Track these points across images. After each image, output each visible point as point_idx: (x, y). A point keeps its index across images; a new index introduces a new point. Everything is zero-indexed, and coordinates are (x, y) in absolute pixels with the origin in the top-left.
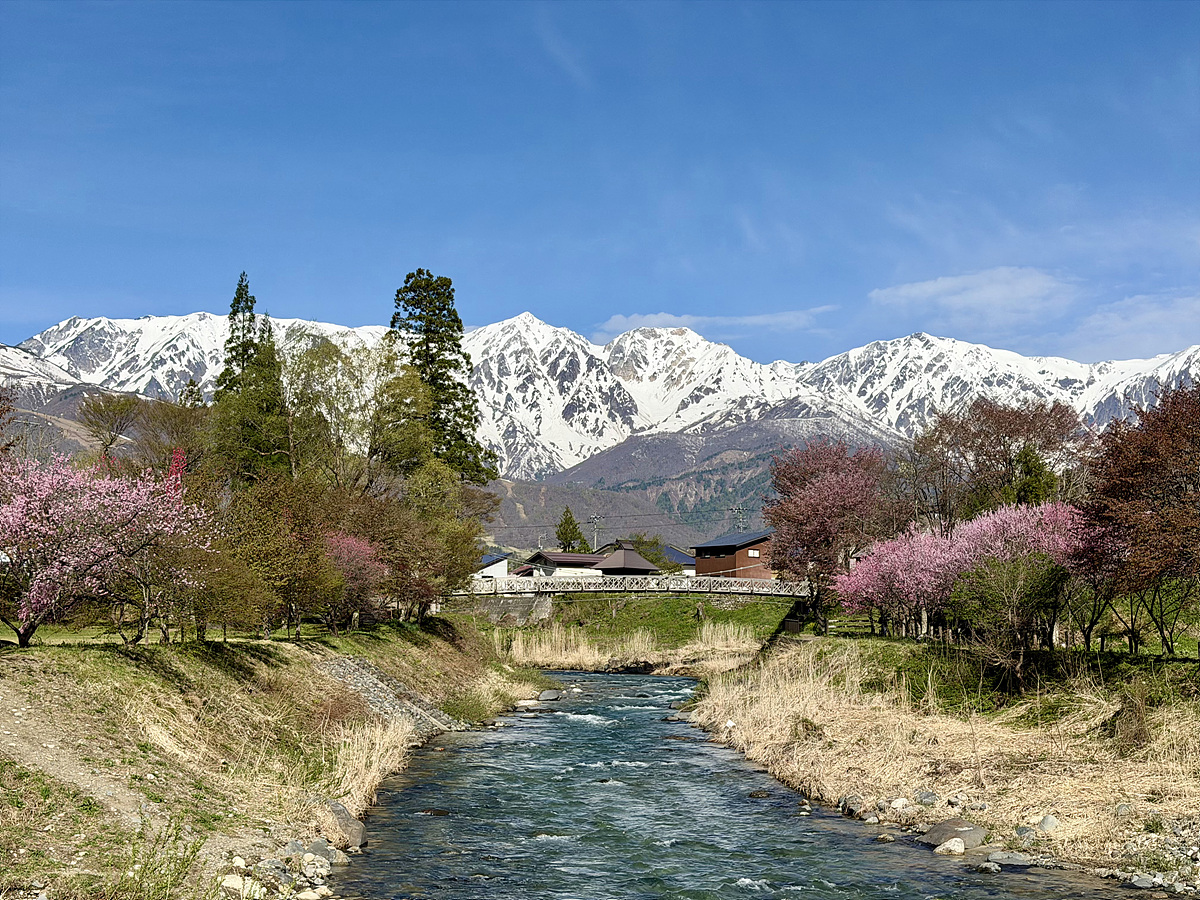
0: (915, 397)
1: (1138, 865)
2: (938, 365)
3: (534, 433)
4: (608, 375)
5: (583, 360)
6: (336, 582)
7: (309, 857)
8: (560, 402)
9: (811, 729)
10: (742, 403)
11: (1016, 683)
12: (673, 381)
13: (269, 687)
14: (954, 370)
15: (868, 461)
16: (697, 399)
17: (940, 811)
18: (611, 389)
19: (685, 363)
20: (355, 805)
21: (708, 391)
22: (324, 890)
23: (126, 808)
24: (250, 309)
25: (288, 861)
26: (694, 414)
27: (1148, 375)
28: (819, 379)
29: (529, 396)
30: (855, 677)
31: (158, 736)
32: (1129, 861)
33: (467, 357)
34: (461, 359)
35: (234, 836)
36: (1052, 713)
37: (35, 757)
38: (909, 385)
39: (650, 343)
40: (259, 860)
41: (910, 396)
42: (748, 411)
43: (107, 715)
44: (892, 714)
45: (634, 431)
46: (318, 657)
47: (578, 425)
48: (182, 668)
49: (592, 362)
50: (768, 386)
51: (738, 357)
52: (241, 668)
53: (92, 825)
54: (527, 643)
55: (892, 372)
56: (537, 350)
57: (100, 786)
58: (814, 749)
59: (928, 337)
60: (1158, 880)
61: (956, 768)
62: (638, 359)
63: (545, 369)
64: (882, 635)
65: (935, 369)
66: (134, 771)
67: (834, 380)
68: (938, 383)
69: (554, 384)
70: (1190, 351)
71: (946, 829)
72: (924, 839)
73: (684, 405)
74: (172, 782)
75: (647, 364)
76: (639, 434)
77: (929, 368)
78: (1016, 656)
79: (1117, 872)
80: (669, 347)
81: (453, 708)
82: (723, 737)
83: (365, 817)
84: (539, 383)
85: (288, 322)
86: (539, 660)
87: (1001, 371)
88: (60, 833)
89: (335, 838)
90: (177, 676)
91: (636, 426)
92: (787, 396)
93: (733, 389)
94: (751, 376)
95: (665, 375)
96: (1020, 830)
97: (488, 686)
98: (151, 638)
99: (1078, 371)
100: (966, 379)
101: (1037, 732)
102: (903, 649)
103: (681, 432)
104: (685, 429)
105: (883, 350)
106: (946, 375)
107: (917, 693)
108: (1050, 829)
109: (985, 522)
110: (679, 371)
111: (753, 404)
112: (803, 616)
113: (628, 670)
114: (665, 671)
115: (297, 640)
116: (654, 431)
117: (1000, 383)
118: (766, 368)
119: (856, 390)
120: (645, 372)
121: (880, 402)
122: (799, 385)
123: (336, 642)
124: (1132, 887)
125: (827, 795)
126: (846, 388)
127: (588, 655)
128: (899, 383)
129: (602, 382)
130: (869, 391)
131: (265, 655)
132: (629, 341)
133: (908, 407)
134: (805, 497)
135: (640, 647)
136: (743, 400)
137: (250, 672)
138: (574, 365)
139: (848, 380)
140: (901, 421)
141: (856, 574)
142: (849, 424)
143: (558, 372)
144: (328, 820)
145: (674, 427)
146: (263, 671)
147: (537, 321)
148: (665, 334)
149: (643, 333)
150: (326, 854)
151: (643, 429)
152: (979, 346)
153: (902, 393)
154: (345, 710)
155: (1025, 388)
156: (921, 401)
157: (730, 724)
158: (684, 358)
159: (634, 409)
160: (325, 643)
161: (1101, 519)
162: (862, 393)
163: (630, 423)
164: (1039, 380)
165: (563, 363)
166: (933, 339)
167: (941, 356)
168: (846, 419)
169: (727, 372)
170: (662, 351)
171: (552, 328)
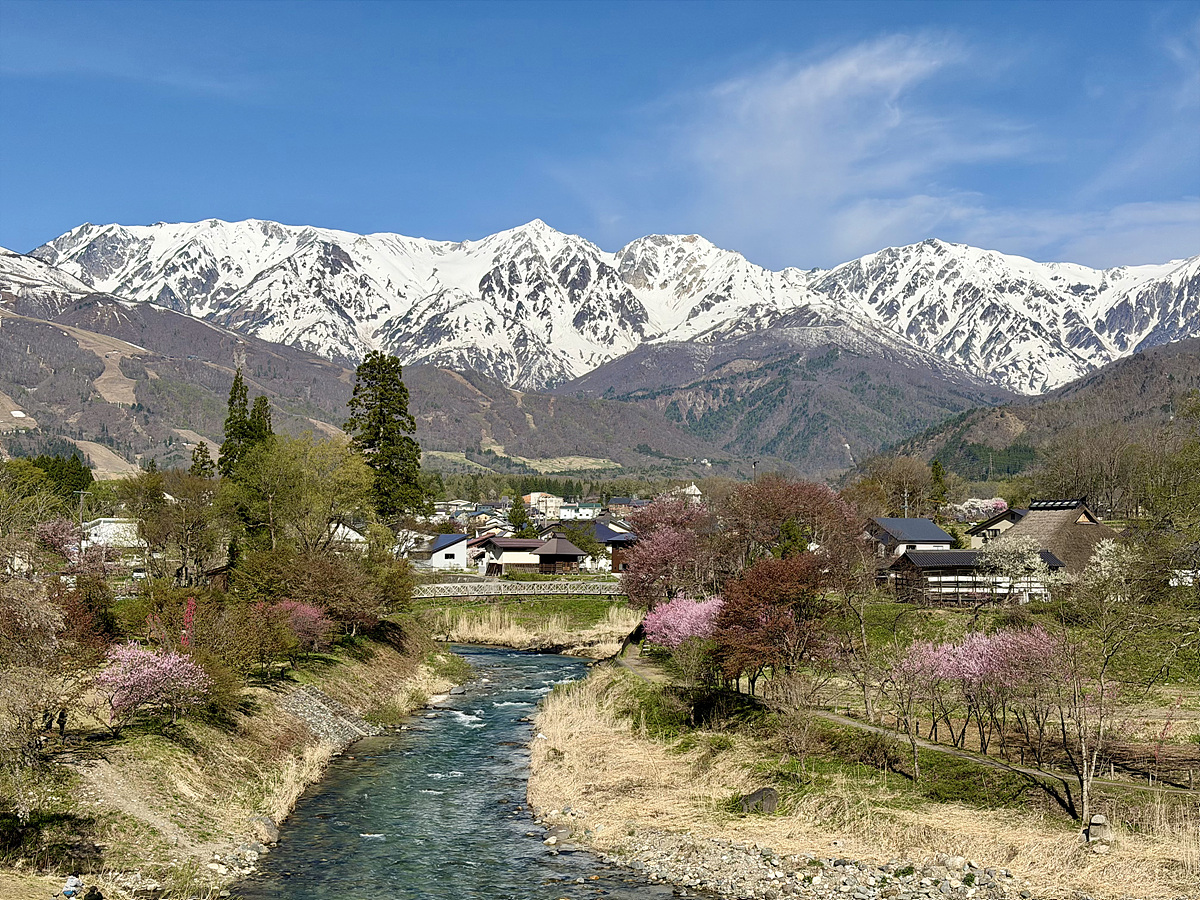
0: (926, 304)
2: (951, 271)
3: (545, 341)
4: (619, 283)
5: (594, 267)
7: (249, 852)
8: (571, 310)
10: (753, 310)
12: (683, 289)
14: (965, 276)
16: (707, 307)
17: (565, 819)
18: (622, 297)
19: (696, 271)
21: (719, 299)
22: (253, 868)
23: (170, 832)
25: (239, 854)
26: (704, 322)
27: (1161, 281)
28: (830, 287)
29: (540, 304)
31: (183, 788)
35: (216, 843)
36: (689, 746)
38: (920, 292)
39: (661, 250)
40: (226, 855)
41: (922, 302)
42: (758, 319)
45: (645, 339)
46: (280, 695)
47: (588, 333)
48: (195, 735)
49: (603, 269)
50: (779, 293)
51: (749, 264)
52: (228, 722)
55: (903, 278)
56: (548, 258)
58: (550, 769)
59: (941, 243)
60: (615, 859)
62: (648, 267)
63: (555, 277)
65: (947, 275)
66: (172, 811)
67: (845, 287)
68: (950, 290)
69: (565, 292)
71: (559, 829)
72: (546, 835)
73: (694, 313)
74: (189, 816)
75: (657, 271)
76: (650, 343)
77: (941, 274)
79: (604, 855)
80: (680, 255)
81: (372, 718)
82: (533, 744)
84: (549, 291)
85: (299, 229)
86: (480, 636)
87: (1013, 278)
89: (265, 839)
90: (192, 742)
91: (647, 334)
92: (799, 304)
93: (743, 296)
94: (762, 283)
95: (674, 284)
99: (1091, 277)
100: (978, 285)
103: (691, 340)
104: (695, 337)
105: (895, 256)
106: (958, 282)
110: (689, 278)
111: (764, 312)
113: (544, 651)
114: (570, 652)
116: (664, 339)
117: (1012, 289)
118: (777, 275)
119: (867, 297)
120: (656, 279)
121: (891, 309)
122: (810, 292)
123: (295, 676)
124: (604, 862)
125: (533, 803)
126: (857, 296)
127: (516, 634)
128: (910, 290)
129: (613, 290)
130: (881, 298)
132: (640, 248)
133: (919, 314)
135: (555, 631)
136: (754, 307)
137: (234, 724)
138: (584, 273)
139: (859, 287)
140: (912, 328)
142: (858, 332)
143: (569, 279)
145: (684, 335)
147: (548, 228)
148: (676, 240)
149: (654, 240)
150: (258, 849)
151: (653, 337)
152: (992, 252)
153: (913, 300)
155: (1037, 294)
156: (932, 308)
158: (695, 265)
159: (644, 317)
160: (287, 679)
162: (873, 300)
163: (641, 331)
164: (1051, 286)
165: (574, 270)
166: (945, 245)
167: (953, 262)
168: (856, 327)
169: (737, 281)
170: (673, 258)
171: (563, 235)
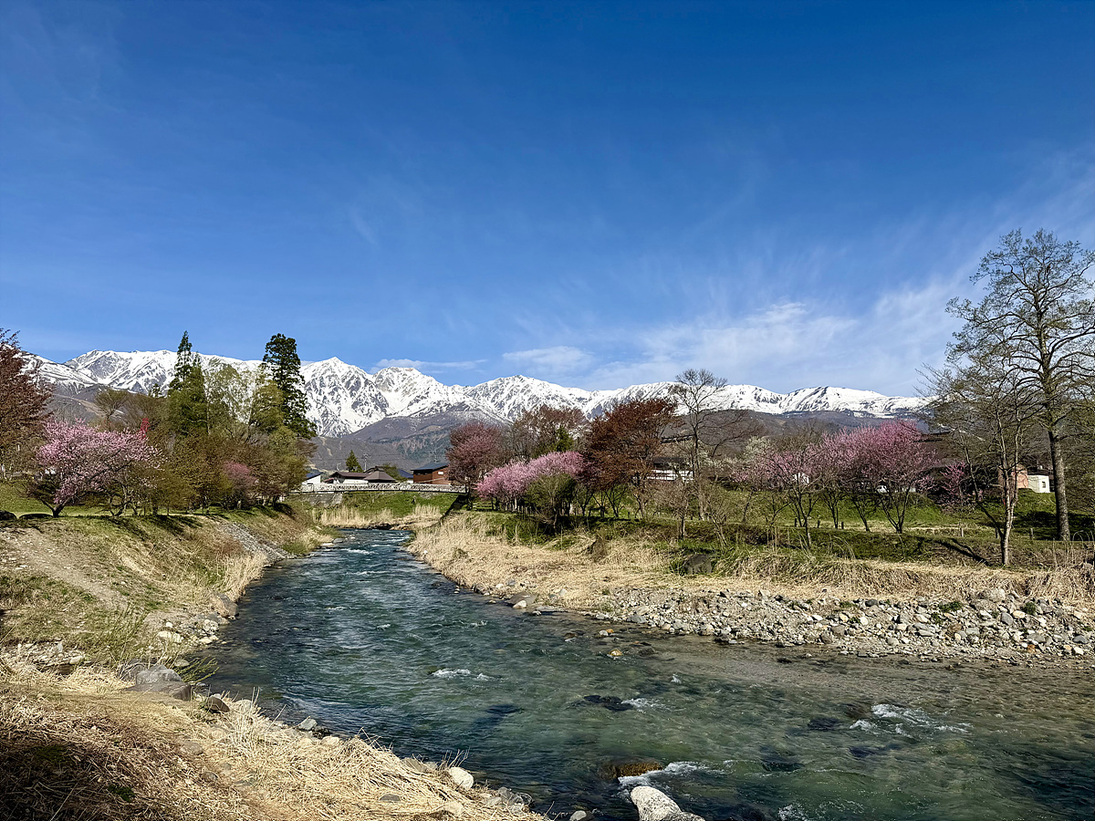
0: (516, 403)
1: (599, 609)
2: (527, 389)
3: (337, 415)
4: (375, 389)
5: (363, 381)
6: (228, 486)
7: (207, 621)
8: (351, 401)
9: (462, 553)
10: (438, 404)
11: (553, 531)
12: (406, 392)
13: (191, 538)
14: (534, 392)
15: (493, 431)
16: (418, 401)
17: (517, 589)
18: (376, 395)
19: (412, 384)
20: (233, 595)
21: (423, 398)
22: (214, 637)
23: (109, 599)
24: (189, 349)
25: (196, 623)
26: (415, 408)
27: (614, 397)
28: (474, 394)
29: (335, 397)
30: (483, 529)
31: (129, 562)
32: (595, 608)
33: (302, 377)
34: (299, 378)
35: (168, 612)
36: (567, 543)
37: (59, 573)
38: (514, 398)
39: (396, 374)
40: (180, 623)
41: (514, 403)
42: (441, 407)
43: (101, 552)
44: (498, 546)
45: (387, 415)
46: (218, 523)
47: (359, 412)
48: (144, 529)
49: (367, 382)
50: (451, 396)
52: (176, 528)
53: (90, 608)
54: (329, 515)
55: (506, 392)
56: (340, 375)
57: (94, 588)
58: (463, 563)
59: (522, 377)
60: (607, 616)
61: (525, 569)
62: (389, 382)
63: (343, 385)
64: (496, 510)
65: (525, 391)
66: (114, 580)
67: (481, 395)
68: (526, 398)
69: (348, 392)
70: (630, 388)
71: (518, 597)
72: (509, 602)
73: (411, 404)
74: (134, 586)
75: (394, 384)
76: (389, 417)
77: (522, 391)
78: (553, 519)
79: (590, 613)
80: (405, 377)
81: (288, 548)
82: (422, 558)
83: (238, 602)
84: (340, 391)
85: (210, 357)
86: (335, 524)
87: (553, 394)
88: (71, 613)
89: (222, 612)
90: (141, 532)
91: (388, 413)
92: (459, 401)
93: (434, 397)
94: (443, 391)
95: (402, 390)
96: (551, 596)
97: (307, 537)
98: (127, 513)
99: (585, 395)
100: (539, 396)
101: (562, 552)
102: (505, 516)
103: (409, 417)
104: (411, 415)
105: (503, 382)
106: (530, 394)
107: (510, 536)
108: (563, 595)
109: (543, 459)
110: (409, 388)
111: (443, 404)
112: (462, 502)
113: (379, 528)
114: (396, 528)
115: (207, 515)
116: (396, 415)
117: (553, 398)
118: (450, 388)
119: (490, 399)
120: (393, 388)
121: (501, 405)
122: (465, 396)
123: (229, 516)
124: (596, 619)
125: (467, 584)
126: (486, 399)
127: (359, 521)
128: (509, 397)
129: (372, 392)
130: (496, 400)
131: (189, 522)
132: (385, 373)
133: (513, 408)
134: (464, 447)
135: (385, 517)
136: (439, 402)
137: (181, 530)
138: (358, 383)
139: (487, 395)
140: (509, 414)
141: (486, 483)
142: (487, 415)
143: (350, 386)
144: (218, 602)
145: (406, 414)
146: (188, 530)
148: (403, 370)
149: (392, 369)
150: (216, 620)
151: (391, 414)
152: (544, 382)
153: (511, 401)
154: (231, 549)
155: (563, 401)
156: (519, 405)
157: (425, 552)
158: (412, 382)
159: (387, 405)
160: (222, 516)
161: (590, 459)
162: (493, 401)
163: (385, 411)
164: (569, 398)
165: (352, 382)
166: (524, 378)
167: (528, 385)
168: (486, 412)
169: (432, 389)
170: (401, 379)
171: (347, 365)
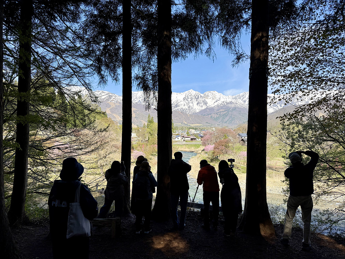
4: (203, 98)
5: (200, 96)
8: (196, 102)
10: (223, 102)
12: (213, 99)
18: (204, 100)
21: (218, 100)
26: (216, 104)
29: (192, 102)
39: (210, 93)
45: (207, 106)
47: (199, 106)
50: (228, 99)
54: (181, 148)
55: (247, 97)
56: (193, 95)
63: (194, 98)
67: (238, 98)
69: (195, 100)
73: (215, 102)
75: (209, 96)
80: (213, 94)
84: (193, 100)
93: (222, 100)
94: (225, 98)
103: (214, 107)
105: (245, 93)
110: (214, 97)
111: (225, 102)
113: (191, 152)
114: (194, 152)
118: (227, 97)
119: (241, 100)
120: (209, 98)
121: (245, 101)
122: (232, 99)
127: (187, 149)
130: (243, 100)
132: (207, 93)
138: (198, 97)
139: (240, 98)
143: (196, 98)
148: (212, 92)
158: (215, 95)
159: (207, 103)
168: (239, 104)
169: (221, 97)
171: (195, 92)
